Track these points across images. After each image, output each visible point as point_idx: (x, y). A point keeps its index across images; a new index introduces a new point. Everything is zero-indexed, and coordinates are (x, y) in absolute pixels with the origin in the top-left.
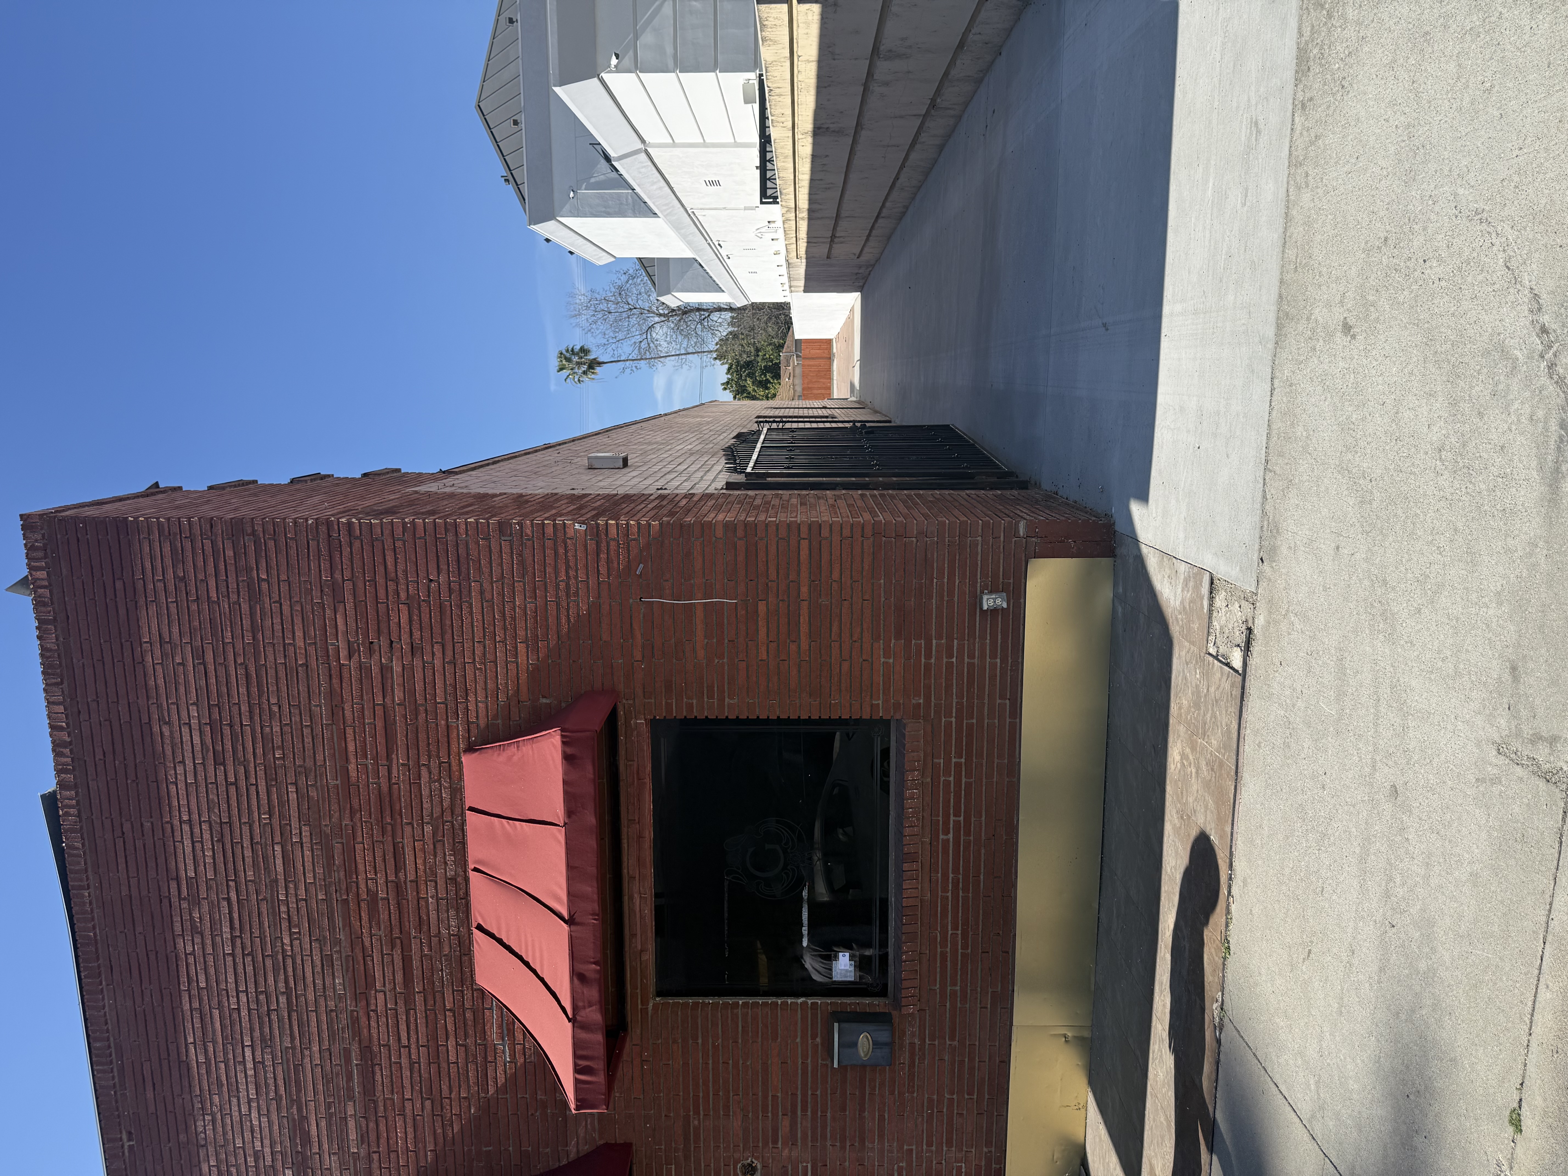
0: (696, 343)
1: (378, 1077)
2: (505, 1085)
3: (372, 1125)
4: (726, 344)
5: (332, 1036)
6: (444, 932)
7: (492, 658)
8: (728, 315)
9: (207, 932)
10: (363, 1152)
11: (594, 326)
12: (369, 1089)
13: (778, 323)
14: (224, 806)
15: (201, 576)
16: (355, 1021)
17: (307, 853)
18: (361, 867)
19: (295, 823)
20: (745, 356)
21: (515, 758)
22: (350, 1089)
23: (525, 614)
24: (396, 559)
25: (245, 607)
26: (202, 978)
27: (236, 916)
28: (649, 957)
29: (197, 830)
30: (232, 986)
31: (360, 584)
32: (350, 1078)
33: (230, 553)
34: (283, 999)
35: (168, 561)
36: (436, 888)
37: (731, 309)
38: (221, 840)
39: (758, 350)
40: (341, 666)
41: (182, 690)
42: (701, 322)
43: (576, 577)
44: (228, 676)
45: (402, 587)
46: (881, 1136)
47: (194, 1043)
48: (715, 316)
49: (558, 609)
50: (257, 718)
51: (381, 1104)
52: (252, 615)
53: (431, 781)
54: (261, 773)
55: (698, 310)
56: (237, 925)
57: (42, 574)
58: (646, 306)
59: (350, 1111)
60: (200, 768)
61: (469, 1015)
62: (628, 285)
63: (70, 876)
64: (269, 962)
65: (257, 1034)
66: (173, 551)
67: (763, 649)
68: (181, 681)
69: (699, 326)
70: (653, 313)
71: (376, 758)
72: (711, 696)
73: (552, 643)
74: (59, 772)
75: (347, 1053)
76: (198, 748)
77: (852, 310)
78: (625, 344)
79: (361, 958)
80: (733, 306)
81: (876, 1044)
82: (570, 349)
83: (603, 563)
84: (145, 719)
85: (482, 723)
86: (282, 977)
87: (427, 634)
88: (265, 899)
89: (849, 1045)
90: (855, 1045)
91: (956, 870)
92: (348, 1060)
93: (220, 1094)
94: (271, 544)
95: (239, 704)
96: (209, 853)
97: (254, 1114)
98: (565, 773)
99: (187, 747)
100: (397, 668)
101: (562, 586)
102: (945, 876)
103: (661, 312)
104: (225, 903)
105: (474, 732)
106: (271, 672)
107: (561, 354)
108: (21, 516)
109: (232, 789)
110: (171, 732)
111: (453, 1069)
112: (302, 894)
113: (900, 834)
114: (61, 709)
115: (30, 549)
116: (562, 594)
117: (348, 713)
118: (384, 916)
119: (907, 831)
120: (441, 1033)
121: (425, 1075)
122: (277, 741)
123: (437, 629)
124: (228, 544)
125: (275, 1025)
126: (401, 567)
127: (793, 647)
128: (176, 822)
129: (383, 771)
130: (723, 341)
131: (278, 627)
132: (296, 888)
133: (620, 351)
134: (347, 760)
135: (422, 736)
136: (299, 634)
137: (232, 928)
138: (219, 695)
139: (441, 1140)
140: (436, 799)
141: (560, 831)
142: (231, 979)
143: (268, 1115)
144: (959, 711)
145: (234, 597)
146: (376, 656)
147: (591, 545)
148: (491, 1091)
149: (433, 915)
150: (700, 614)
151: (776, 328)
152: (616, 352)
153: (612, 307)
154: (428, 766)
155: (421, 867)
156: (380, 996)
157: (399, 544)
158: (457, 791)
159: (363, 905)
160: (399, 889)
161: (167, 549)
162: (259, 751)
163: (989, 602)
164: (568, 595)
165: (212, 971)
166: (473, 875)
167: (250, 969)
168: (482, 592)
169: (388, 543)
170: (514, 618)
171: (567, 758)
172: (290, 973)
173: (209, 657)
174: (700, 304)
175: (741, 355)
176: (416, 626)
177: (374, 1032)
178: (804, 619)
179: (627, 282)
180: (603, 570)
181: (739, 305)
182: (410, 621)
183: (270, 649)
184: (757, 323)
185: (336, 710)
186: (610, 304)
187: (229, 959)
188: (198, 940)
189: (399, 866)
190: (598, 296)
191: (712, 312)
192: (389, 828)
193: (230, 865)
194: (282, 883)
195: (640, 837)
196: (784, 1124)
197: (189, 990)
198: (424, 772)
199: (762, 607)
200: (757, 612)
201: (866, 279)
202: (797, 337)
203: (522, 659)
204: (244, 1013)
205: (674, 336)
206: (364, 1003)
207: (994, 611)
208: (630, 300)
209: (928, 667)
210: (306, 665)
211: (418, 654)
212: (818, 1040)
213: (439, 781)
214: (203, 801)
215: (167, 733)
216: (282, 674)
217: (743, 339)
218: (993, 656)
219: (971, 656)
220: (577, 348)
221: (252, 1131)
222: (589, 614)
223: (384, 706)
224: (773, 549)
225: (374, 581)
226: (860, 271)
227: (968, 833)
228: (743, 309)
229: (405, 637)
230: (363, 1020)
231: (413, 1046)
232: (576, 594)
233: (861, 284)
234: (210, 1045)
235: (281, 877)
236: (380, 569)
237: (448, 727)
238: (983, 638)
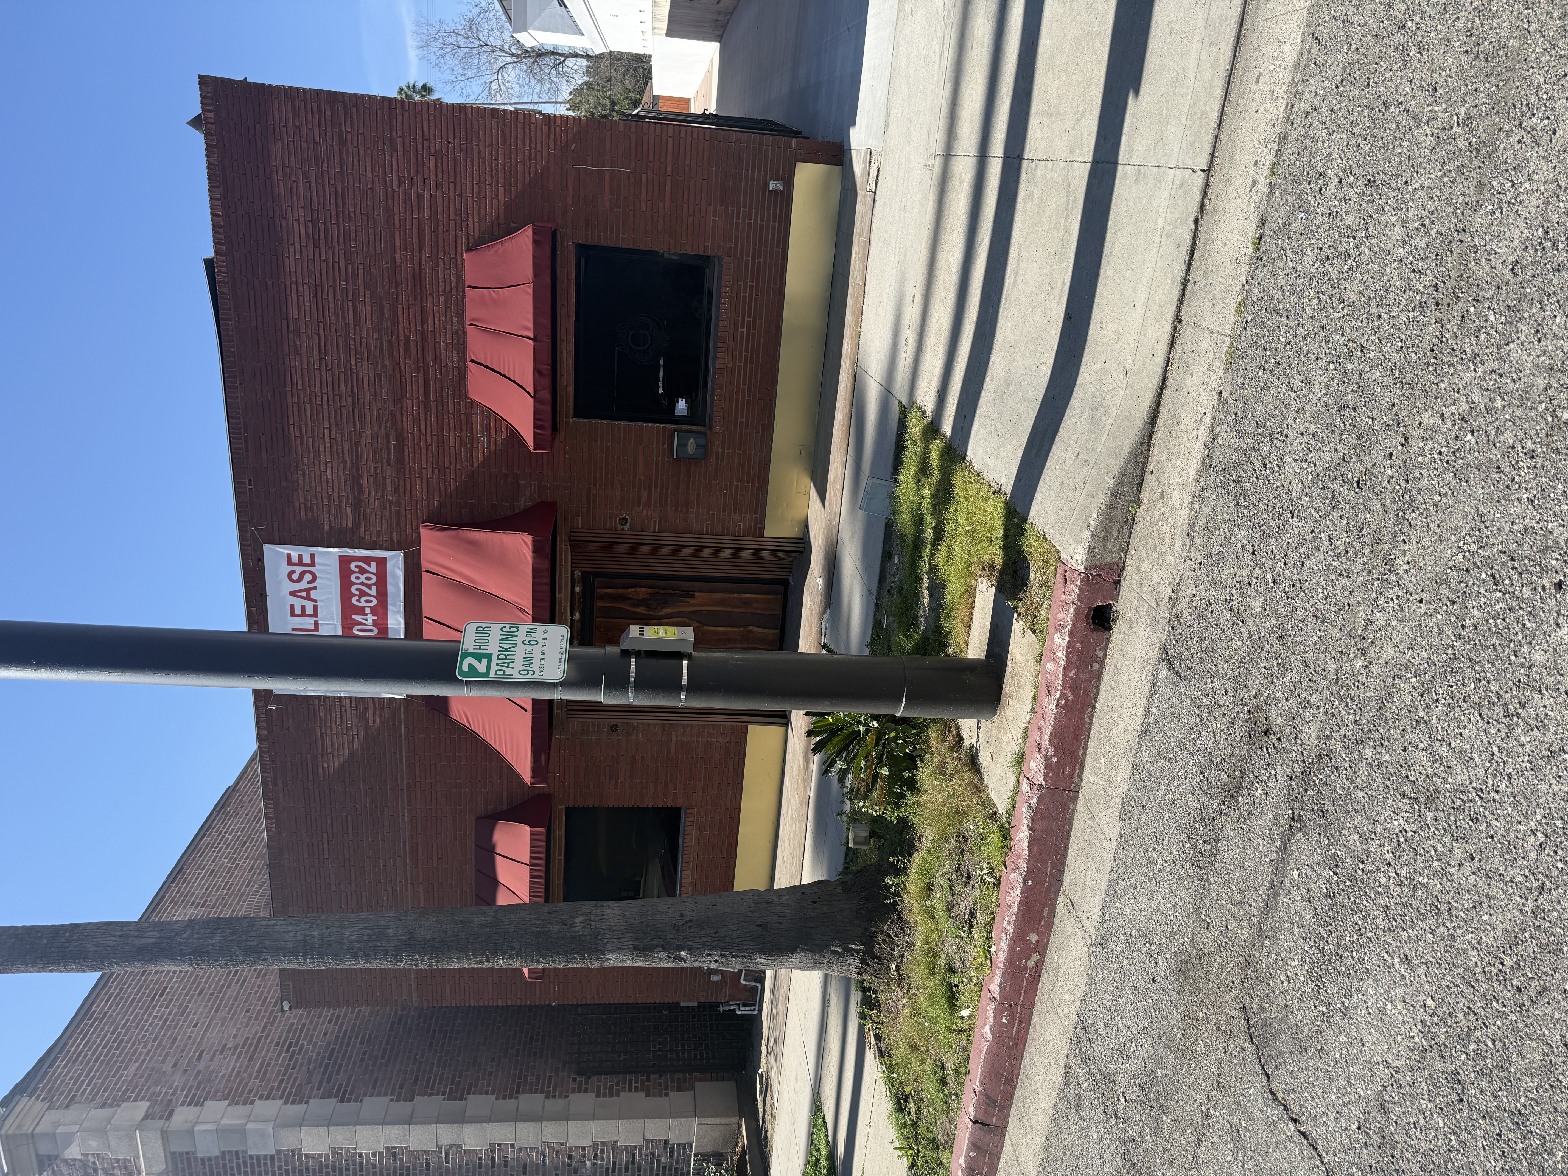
0: (549, 89)
1: (406, 453)
2: (483, 462)
3: (401, 482)
4: (580, 95)
5: (379, 425)
6: (450, 364)
7: (484, 195)
8: (584, 63)
9: (304, 355)
10: (395, 499)
11: (442, 60)
12: (400, 460)
13: (636, 76)
14: (318, 274)
15: (310, 126)
16: (393, 416)
17: (368, 308)
18: (401, 319)
19: (361, 289)
20: (600, 109)
21: (500, 251)
22: (389, 459)
23: (504, 169)
24: (429, 126)
25: (336, 149)
26: (300, 383)
27: (323, 344)
28: (571, 389)
29: (301, 289)
30: (318, 389)
31: (407, 141)
32: (389, 453)
33: (328, 113)
34: (349, 400)
35: (290, 115)
36: (446, 336)
37: (588, 57)
38: (315, 296)
39: (613, 104)
40: (393, 191)
41: (295, 198)
42: (556, 66)
43: (535, 148)
44: (324, 191)
45: (432, 145)
46: (698, 505)
47: (294, 424)
48: (570, 62)
49: (524, 167)
50: (341, 220)
51: (407, 470)
52: (341, 154)
53: (445, 269)
54: (342, 256)
55: (553, 53)
56: (323, 351)
57: (211, 115)
58: (499, 43)
59: (388, 473)
60: (304, 249)
61: (463, 417)
62: (479, 19)
63: (221, 312)
64: (342, 376)
65: (333, 420)
66: (293, 108)
67: (643, 205)
68: (295, 192)
69: (553, 72)
70: (505, 52)
71: (412, 252)
72: (612, 232)
73: (520, 188)
74: (216, 243)
75: (388, 436)
76: (303, 236)
77: (711, 63)
78: (474, 83)
79: (398, 377)
80: (591, 54)
81: (697, 445)
82: (411, 86)
83: (551, 141)
84: (271, 215)
85: (477, 235)
86: (349, 386)
87: (445, 177)
88: (341, 335)
89: (682, 445)
90: (686, 445)
91: (747, 350)
92: (388, 441)
93: (308, 458)
94: (354, 110)
95: (330, 210)
96: (307, 304)
97: (329, 472)
98: (534, 251)
99: (297, 235)
100: (427, 195)
101: (527, 153)
102: (741, 353)
103: (514, 51)
104: (316, 337)
105: (471, 240)
106: (351, 191)
107: (402, 89)
108: (199, 76)
109: (324, 265)
110: (287, 225)
111: (452, 451)
112: (364, 333)
113: (717, 326)
114: (219, 203)
115: (203, 97)
116: (526, 158)
117: (397, 222)
118: (413, 351)
119: (721, 323)
120: (446, 428)
121: (435, 453)
122: (353, 235)
123: (452, 173)
124: (327, 107)
125: (345, 416)
126: (432, 132)
127: (661, 205)
128: (288, 283)
129: (416, 260)
130: (578, 92)
131: (356, 163)
132: (361, 331)
133: (469, 90)
134: (395, 252)
135: (440, 240)
136: (369, 169)
137: (320, 353)
138: (318, 203)
139: (443, 493)
140: (447, 281)
141: (529, 287)
142: (318, 384)
143: (337, 473)
144: (754, 253)
145: (329, 141)
146: (415, 187)
147: (545, 129)
148: (475, 465)
149: (443, 352)
150: (607, 178)
151: (633, 81)
152: (464, 91)
153: (462, 41)
154: (443, 260)
155: (437, 322)
156: (409, 402)
157: (431, 117)
158: (460, 277)
159: (401, 344)
160: (423, 336)
161: (289, 107)
162: (342, 241)
163: (773, 185)
164: (530, 159)
165: (306, 379)
166: (469, 328)
167: (330, 379)
168: (479, 153)
169: (425, 116)
170: (497, 171)
171: (536, 242)
172: (355, 383)
173: (313, 179)
174: (556, 47)
175: (596, 108)
176: (439, 170)
177: (405, 424)
178: (668, 188)
179: (479, 16)
180: (552, 145)
181: (597, 52)
182: (436, 166)
183: (351, 177)
184: (614, 74)
185: (389, 219)
186: (460, 38)
187: (317, 372)
188: (298, 359)
189: (424, 322)
190: (447, 28)
191: (567, 57)
192: (419, 297)
193: (321, 312)
194: (352, 326)
195: (568, 316)
196: (645, 495)
197: (291, 391)
198: (441, 263)
199: (644, 177)
200: (641, 181)
201: (724, 27)
202: (655, 92)
203: (501, 197)
204: (325, 407)
205: (527, 79)
206: (399, 406)
207: (776, 191)
208: (481, 36)
209: (737, 223)
210: (372, 189)
211: (440, 188)
212: (666, 446)
213: (449, 269)
214: (306, 270)
215: (284, 225)
216: (357, 193)
217: (599, 91)
218: (774, 221)
219: (762, 220)
220: (419, 85)
221: (327, 482)
222: (542, 172)
223: (418, 219)
224: (652, 142)
225: (415, 139)
226: (720, 18)
227: (754, 329)
228: (600, 56)
229: (433, 177)
230: (398, 416)
231: (429, 435)
232: (535, 159)
233: (720, 33)
234: (303, 426)
235: (351, 322)
236: (419, 132)
237: (456, 236)
238: (769, 209)
